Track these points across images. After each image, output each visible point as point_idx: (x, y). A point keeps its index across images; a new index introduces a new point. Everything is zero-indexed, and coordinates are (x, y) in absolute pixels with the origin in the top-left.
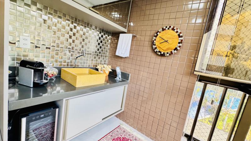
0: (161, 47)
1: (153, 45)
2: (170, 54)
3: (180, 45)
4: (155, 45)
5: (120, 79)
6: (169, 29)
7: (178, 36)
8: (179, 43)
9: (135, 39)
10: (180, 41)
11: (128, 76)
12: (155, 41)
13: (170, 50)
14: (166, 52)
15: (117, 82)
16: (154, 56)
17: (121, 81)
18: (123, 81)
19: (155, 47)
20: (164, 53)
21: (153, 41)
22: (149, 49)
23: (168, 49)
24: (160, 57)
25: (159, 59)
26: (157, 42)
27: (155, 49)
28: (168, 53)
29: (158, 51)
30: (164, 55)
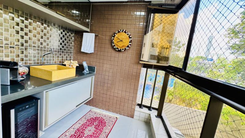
0: (118, 44)
1: (113, 43)
2: (124, 50)
3: (131, 43)
4: (114, 43)
5: (87, 71)
6: (122, 32)
7: (129, 38)
8: (130, 42)
9: (98, 38)
10: (130, 41)
11: (94, 68)
12: (113, 40)
13: (124, 47)
14: (122, 48)
15: (85, 75)
16: (113, 51)
17: (88, 74)
18: (90, 73)
19: (114, 44)
20: (120, 49)
21: (112, 40)
22: (110, 47)
23: (123, 46)
24: (118, 53)
25: (117, 54)
26: (115, 41)
27: (114, 46)
28: (123, 49)
29: (116, 48)
30: (121, 50)
